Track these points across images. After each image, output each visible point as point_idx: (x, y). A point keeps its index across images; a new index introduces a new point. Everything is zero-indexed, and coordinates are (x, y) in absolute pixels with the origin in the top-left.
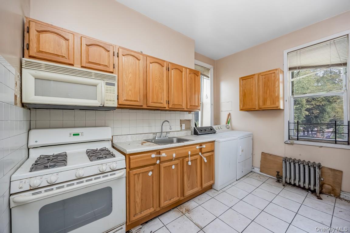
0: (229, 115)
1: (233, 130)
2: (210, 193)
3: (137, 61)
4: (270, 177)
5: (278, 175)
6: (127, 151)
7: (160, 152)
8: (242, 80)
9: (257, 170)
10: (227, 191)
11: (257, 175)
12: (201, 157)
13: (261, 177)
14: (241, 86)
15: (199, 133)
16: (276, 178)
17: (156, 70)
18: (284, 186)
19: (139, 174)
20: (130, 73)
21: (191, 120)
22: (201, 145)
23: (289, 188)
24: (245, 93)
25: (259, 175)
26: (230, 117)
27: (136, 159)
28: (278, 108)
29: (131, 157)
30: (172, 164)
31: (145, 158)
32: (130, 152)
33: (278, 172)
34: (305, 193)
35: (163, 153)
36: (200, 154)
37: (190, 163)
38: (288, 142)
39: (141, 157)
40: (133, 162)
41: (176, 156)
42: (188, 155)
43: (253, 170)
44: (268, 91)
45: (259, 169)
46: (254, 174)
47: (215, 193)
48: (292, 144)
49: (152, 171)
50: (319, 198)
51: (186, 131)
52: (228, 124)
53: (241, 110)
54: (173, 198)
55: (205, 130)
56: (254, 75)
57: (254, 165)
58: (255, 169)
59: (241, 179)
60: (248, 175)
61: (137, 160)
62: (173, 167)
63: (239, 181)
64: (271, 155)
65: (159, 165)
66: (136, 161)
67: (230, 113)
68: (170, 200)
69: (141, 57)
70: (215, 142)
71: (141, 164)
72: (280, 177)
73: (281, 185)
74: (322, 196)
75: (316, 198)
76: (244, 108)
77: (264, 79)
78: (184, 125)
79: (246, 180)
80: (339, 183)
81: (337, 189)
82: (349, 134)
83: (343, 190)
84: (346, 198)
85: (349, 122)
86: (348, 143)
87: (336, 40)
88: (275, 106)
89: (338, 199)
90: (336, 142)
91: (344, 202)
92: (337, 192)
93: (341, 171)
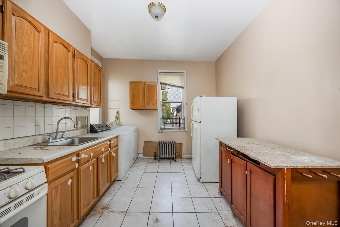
0: (118, 112)
1: (121, 126)
2: (117, 185)
3: (36, 33)
4: (150, 158)
5: (155, 155)
6: (44, 158)
7: (78, 153)
8: (132, 84)
9: (141, 155)
10: (128, 177)
11: (141, 159)
12: (110, 152)
13: (145, 160)
14: (131, 89)
15: (99, 131)
16: (154, 157)
17: (61, 53)
18: (159, 160)
19: (58, 186)
20: (24, 46)
21: (87, 117)
22: (110, 141)
23: (162, 161)
24: (134, 95)
25: (143, 159)
26: (119, 114)
27: (55, 167)
28: (156, 109)
29: (49, 166)
30: (89, 166)
31: (65, 164)
32: (48, 159)
33: (155, 153)
34: (169, 161)
35: (83, 153)
36: (109, 149)
37: (103, 160)
38: (160, 131)
39: (61, 164)
40: (51, 172)
41: (93, 155)
42: (101, 152)
43: (138, 156)
44: (150, 97)
45: (143, 154)
46: (140, 159)
47: (119, 183)
48: (162, 132)
49: (72, 178)
50: (176, 161)
51: (82, 130)
52: (117, 120)
53: (131, 108)
54: (90, 202)
55: (102, 127)
56: (141, 82)
57: (139, 153)
58: (140, 155)
59: (134, 165)
60: (136, 161)
61: (56, 169)
62: (91, 168)
63: (132, 167)
64: (150, 142)
65: (78, 169)
66: (54, 171)
67: (118, 111)
68: (88, 205)
69: (42, 29)
70: (119, 137)
71: (61, 173)
72: (156, 155)
73: (157, 161)
74: (176, 160)
75: (174, 161)
76: (133, 107)
77: (148, 87)
78: (79, 123)
79: (137, 165)
80: (181, 151)
81: (181, 154)
82: (184, 123)
83: (183, 153)
84: (184, 157)
85: (184, 117)
86: (184, 128)
87: (180, 74)
88: (155, 107)
89: (181, 159)
90: (180, 129)
91: (183, 159)
92: (181, 155)
93: (182, 144)
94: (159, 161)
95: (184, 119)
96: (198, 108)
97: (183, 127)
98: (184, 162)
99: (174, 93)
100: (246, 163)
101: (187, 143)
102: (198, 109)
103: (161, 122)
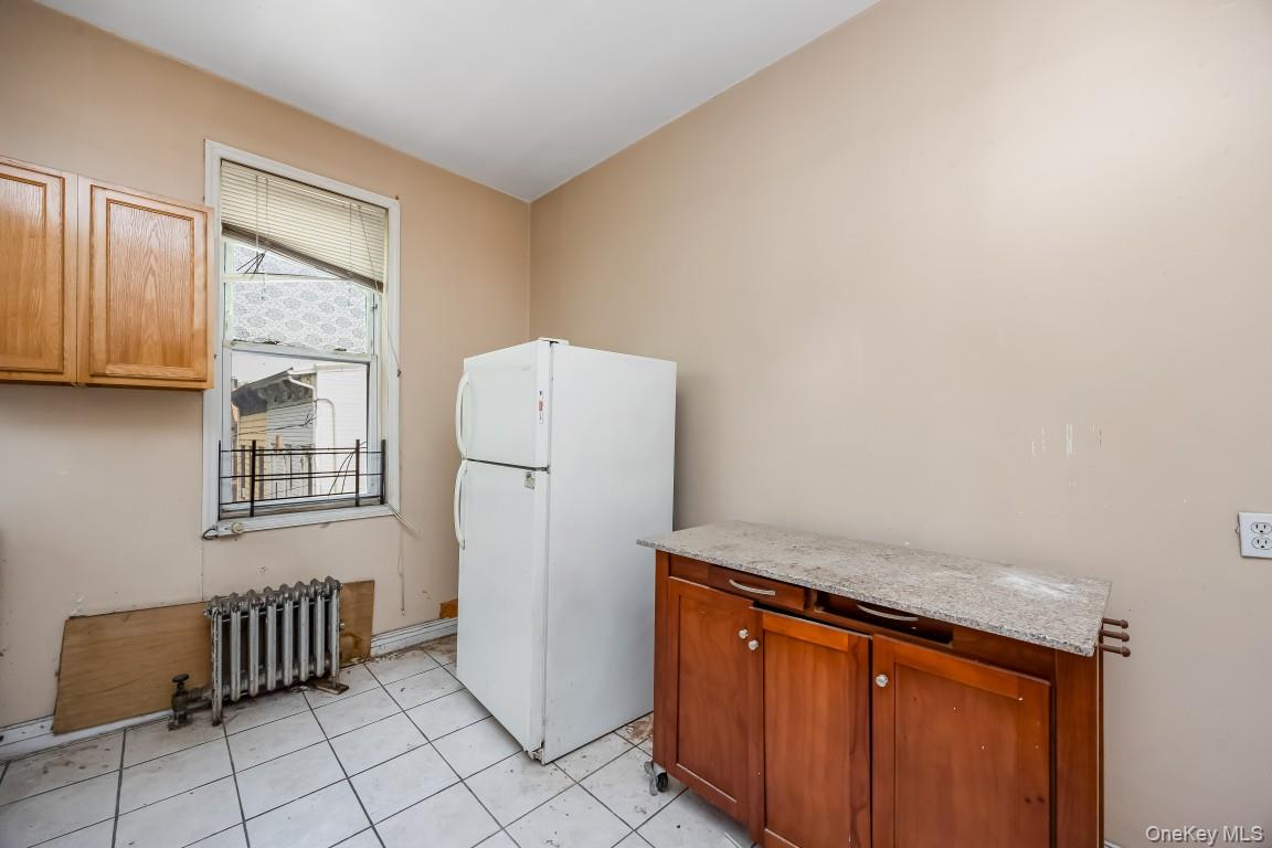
4: (125, 730)
5: (180, 691)
9: (32, 736)
11: (37, 764)
16: (171, 712)
18: (217, 723)
23: (240, 721)
25: (54, 759)
28: (204, 385)
33: (181, 680)
34: (295, 700)
38: (223, 531)
45: (49, 724)
46: (14, 770)
48: (235, 536)
50: (342, 689)
58: (11, 733)
72: (191, 696)
73: (200, 728)
74: (343, 678)
75: (331, 695)
80: (369, 619)
81: (364, 637)
82: (383, 474)
83: (375, 631)
84: (381, 652)
85: (384, 443)
86: (382, 500)
87: (365, 208)
88: (190, 374)
89: (370, 665)
90: (357, 502)
91: (384, 663)
92: (364, 645)
93: (372, 583)
94: (219, 731)
95: (383, 452)
96: (540, 398)
97: (376, 491)
98: (395, 675)
99: (326, 308)
100: (870, 642)
101: (401, 575)
102: (541, 404)
103: (227, 470)
